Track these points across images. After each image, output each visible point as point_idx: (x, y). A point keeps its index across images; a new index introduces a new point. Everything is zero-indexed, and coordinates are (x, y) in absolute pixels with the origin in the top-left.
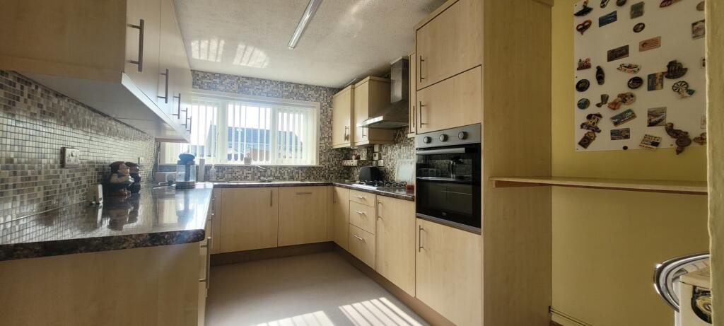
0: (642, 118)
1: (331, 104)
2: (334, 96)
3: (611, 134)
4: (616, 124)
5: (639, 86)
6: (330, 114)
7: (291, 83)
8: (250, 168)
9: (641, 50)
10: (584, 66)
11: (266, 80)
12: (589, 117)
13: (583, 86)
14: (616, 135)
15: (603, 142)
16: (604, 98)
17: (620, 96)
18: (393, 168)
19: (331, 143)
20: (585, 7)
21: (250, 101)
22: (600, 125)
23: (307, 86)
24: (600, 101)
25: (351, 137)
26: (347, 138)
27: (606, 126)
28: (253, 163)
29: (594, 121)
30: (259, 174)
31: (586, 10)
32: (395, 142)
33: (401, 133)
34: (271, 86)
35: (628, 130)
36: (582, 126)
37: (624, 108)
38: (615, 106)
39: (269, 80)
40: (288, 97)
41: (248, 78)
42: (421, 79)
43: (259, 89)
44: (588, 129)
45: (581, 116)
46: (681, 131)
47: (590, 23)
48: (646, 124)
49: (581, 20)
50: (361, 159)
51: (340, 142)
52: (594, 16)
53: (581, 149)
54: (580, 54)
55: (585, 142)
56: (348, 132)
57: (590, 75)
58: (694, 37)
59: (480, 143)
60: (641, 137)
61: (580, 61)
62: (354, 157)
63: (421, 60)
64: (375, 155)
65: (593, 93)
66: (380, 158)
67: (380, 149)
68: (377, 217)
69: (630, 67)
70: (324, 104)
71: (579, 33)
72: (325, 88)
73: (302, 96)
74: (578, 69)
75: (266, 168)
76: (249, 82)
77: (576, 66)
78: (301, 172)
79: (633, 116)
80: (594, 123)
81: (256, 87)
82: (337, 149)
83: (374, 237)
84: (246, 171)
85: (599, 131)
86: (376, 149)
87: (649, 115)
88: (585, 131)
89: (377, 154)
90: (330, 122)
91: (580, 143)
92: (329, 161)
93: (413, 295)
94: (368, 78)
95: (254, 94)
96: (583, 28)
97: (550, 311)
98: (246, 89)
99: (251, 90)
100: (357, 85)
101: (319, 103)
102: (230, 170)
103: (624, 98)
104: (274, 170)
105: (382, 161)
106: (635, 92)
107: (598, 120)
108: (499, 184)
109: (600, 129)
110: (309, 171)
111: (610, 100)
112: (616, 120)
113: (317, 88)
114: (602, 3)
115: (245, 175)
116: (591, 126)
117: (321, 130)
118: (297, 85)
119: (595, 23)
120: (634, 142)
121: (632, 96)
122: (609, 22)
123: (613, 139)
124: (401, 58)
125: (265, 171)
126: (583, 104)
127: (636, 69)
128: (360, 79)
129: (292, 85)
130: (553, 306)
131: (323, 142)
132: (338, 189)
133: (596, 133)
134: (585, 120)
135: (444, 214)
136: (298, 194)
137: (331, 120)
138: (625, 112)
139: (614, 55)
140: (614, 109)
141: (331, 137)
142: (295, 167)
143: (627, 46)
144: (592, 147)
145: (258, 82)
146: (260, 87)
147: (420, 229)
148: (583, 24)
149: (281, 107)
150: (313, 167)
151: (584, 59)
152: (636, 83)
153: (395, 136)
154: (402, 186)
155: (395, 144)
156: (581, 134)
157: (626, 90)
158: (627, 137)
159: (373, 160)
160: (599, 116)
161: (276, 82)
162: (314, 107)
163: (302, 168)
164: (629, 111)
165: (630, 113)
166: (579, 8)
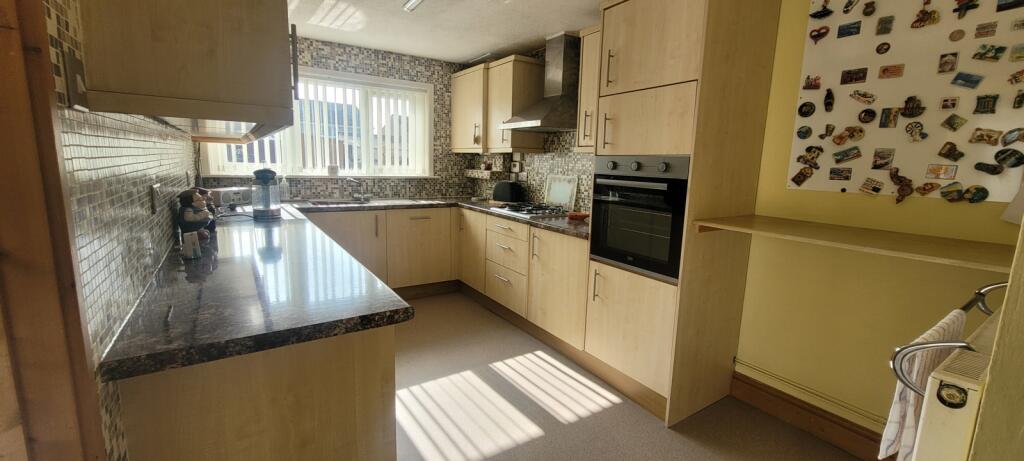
0: (868, 158)
1: (448, 88)
2: (453, 76)
3: (831, 173)
4: (838, 161)
5: (872, 120)
6: (447, 103)
7: (391, 53)
8: (336, 181)
9: (880, 77)
10: (812, 85)
11: (352, 47)
12: (809, 150)
13: (806, 110)
14: (835, 174)
15: (820, 181)
16: (829, 130)
17: (848, 129)
18: (541, 185)
19: (449, 145)
20: (824, 7)
21: (329, 79)
22: (820, 161)
23: (415, 59)
24: (824, 133)
25: (483, 139)
26: (476, 140)
27: (826, 162)
28: (342, 173)
29: (813, 155)
30: (350, 189)
31: (824, 13)
32: (545, 150)
33: (555, 139)
34: (361, 56)
35: (849, 171)
36: (799, 159)
37: (849, 144)
38: (840, 140)
39: (358, 47)
40: (387, 74)
41: (324, 43)
42: (609, 81)
43: (342, 61)
44: (805, 163)
45: (799, 147)
46: (905, 178)
47: (828, 30)
48: (871, 165)
49: (817, 24)
50: (494, 169)
51: (464, 144)
52: (835, 22)
53: (794, 186)
54: (809, 70)
55: (799, 179)
56: (479, 132)
57: (817, 97)
58: (940, 72)
59: (686, 181)
60: (862, 180)
61: (808, 78)
62: (483, 166)
63: (610, 56)
64: (515, 166)
65: (818, 121)
66: (522, 170)
67: (523, 158)
68: (532, 254)
69: (865, 95)
70: (439, 87)
71: (813, 41)
72: (441, 63)
73: (408, 74)
74: (805, 88)
75: (360, 181)
76: (327, 50)
77: (803, 83)
78: (408, 186)
79: (859, 155)
80: (813, 158)
81: (337, 58)
82: (457, 154)
83: (525, 279)
84: (330, 186)
85: (818, 168)
86: (517, 157)
87: (875, 156)
88: (801, 166)
89: (518, 164)
90: (447, 115)
91: (793, 180)
92: (446, 169)
93: (580, 348)
94: (512, 57)
95: (336, 69)
96: (818, 36)
97: (734, 361)
98: (324, 60)
99: (331, 62)
100: (492, 64)
101: (433, 86)
102: (308, 183)
103: (853, 132)
104: (370, 183)
105: (525, 174)
106: (865, 126)
107: (818, 154)
108: (702, 229)
109: (819, 164)
110: (418, 185)
111: (836, 133)
112: (839, 158)
113: (430, 63)
114: (846, 7)
115: (330, 190)
116: (810, 160)
117: (435, 125)
118: (400, 56)
119: (834, 32)
120: (853, 185)
121: (861, 131)
122: (851, 34)
123: (832, 179)
124: (563, 33)
125: (360, 185)
126: (804, 133)
127: (871, 100)
128: (498, 56)
129: (392, 57)
130: (738, 356)
131: (438, 143)
132: (467, 213)
133: (814, 170)
134: (804, 153)
135: (630, 259)
136: (412, 219)
137: (450, 111)
138: (850, 150)
139: (850, 77)
140: (839, 144)
141: (449, 136)
142: (400, 179)
143: (866, 69)
144: (805, 185)
145: (341, 50)
146: (344, 57)
147: (596, 274)
148: (818, 31)
149: (376, 89)
150: (426, 179)
151: (813, 77)
152: (868, 115)
153: (546, 141)
154: (558, 211)
155: (545, 152)
156: (796, 168)
157: (856, 123)
158: (847, 178)
159: (511, 172)
160: (821, 149)
161: (368, 50)
162: (426, 91)
163: (410, 180)
164: (856, 148)
165: (856, 151)
166: (817, 7)
